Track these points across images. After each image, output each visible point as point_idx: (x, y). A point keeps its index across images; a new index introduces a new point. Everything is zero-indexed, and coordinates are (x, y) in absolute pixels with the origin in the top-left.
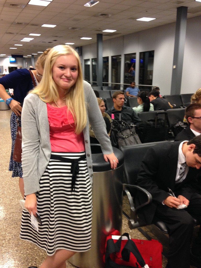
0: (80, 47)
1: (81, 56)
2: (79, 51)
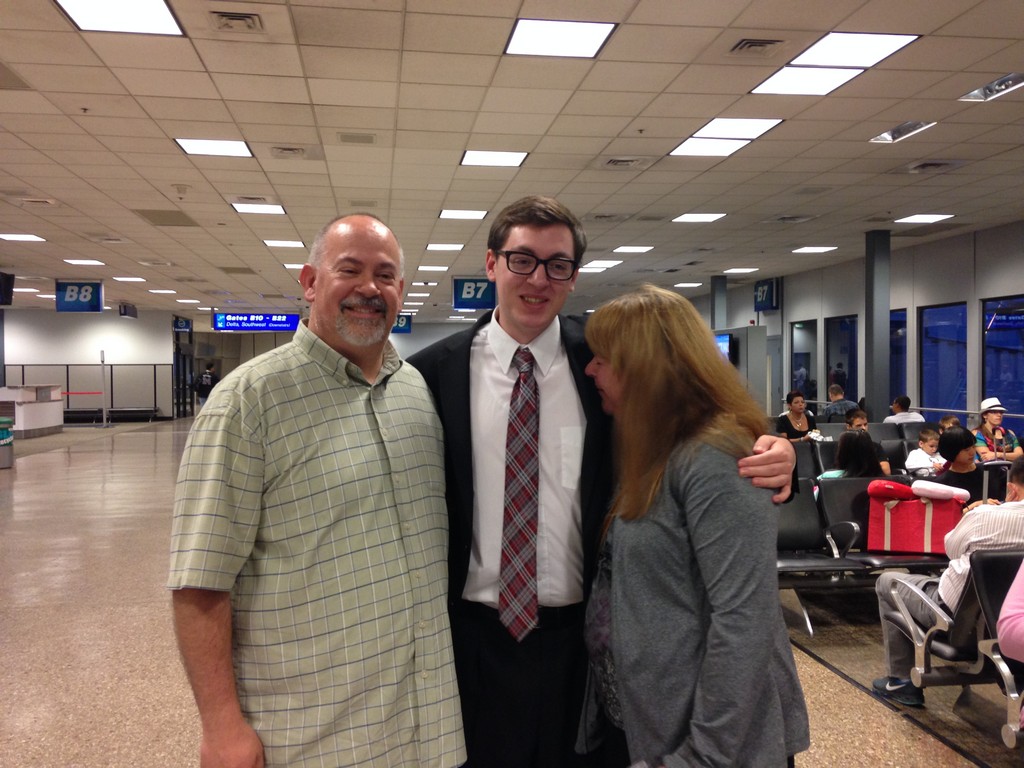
0: (777, 279)
1: (779, 311)
2: (772, 295)
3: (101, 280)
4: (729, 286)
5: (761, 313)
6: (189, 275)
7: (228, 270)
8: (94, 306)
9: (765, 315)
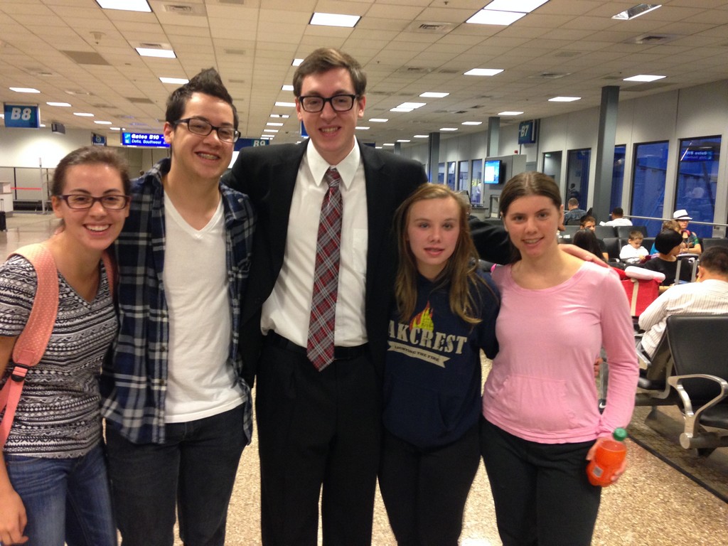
1: (536, 144)
2: (531, 132)
3: (38, 104)
4: (502, 125)
5: (523, 145)
6: (105, 103)
7: (133, 100)
8: (33, 123)
9: (526, 147)
